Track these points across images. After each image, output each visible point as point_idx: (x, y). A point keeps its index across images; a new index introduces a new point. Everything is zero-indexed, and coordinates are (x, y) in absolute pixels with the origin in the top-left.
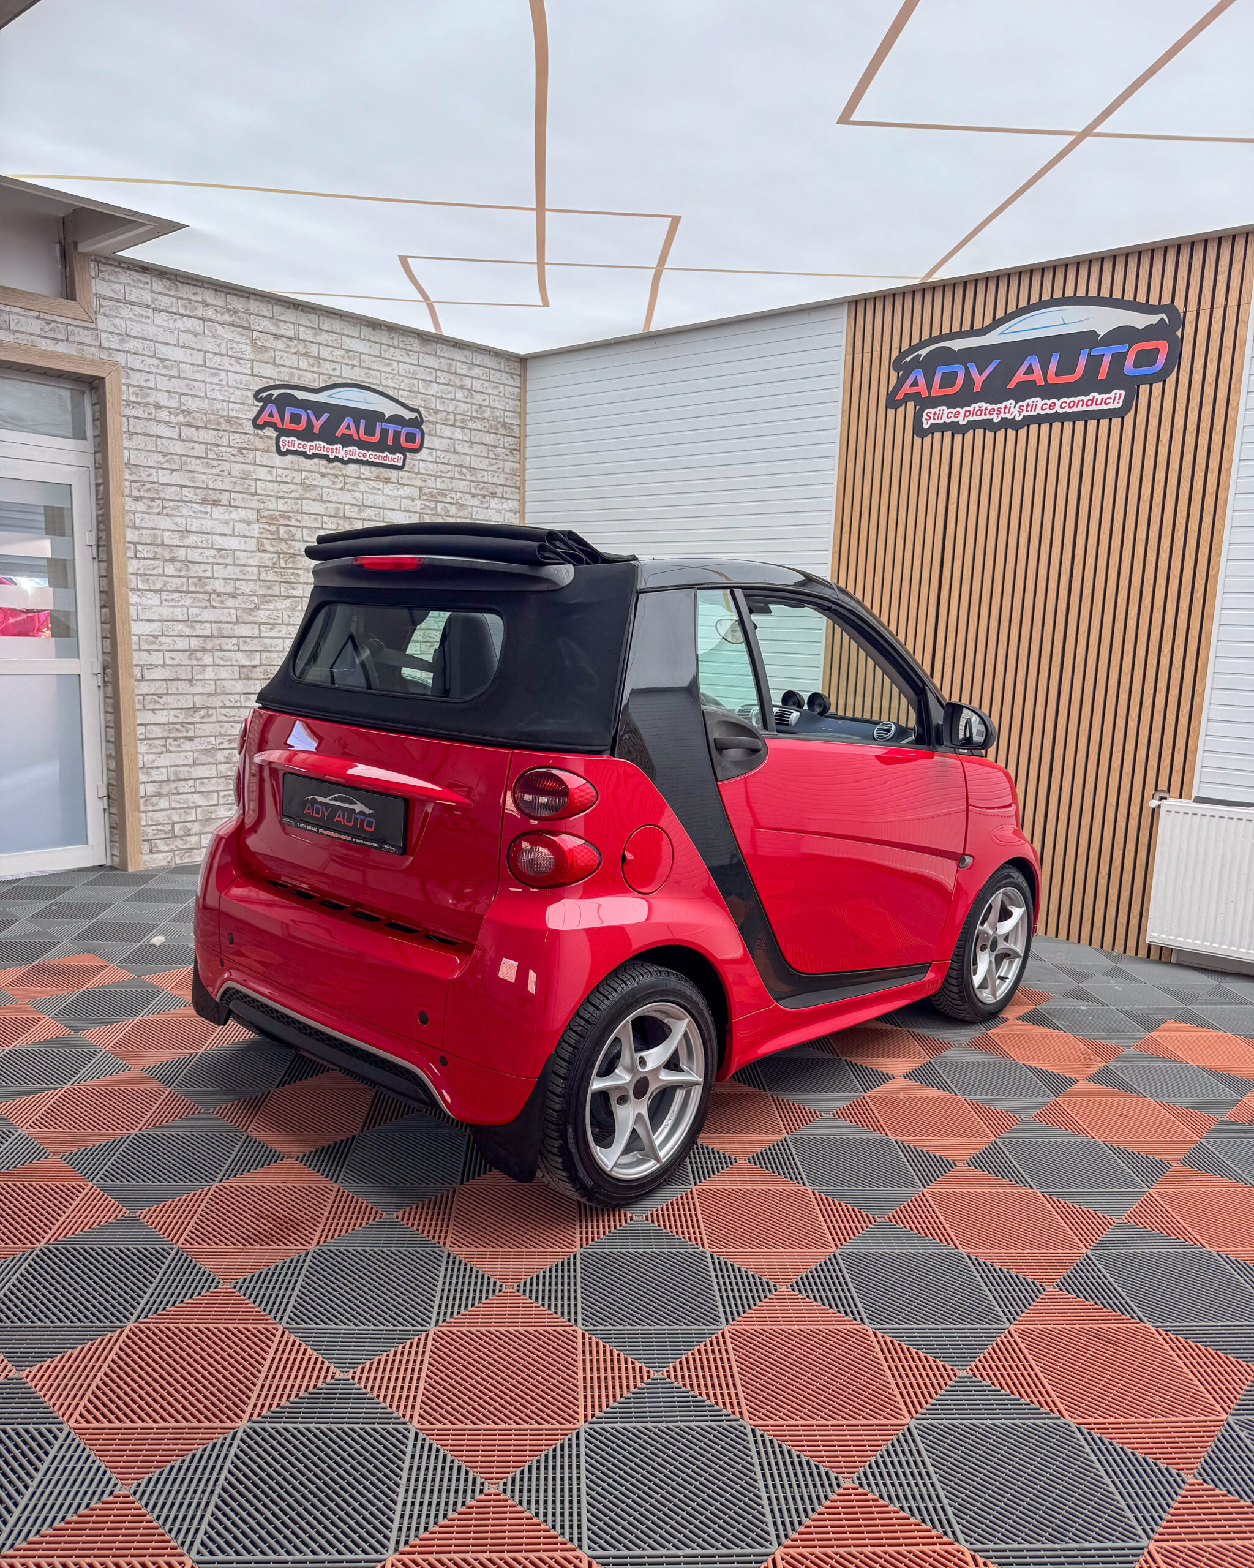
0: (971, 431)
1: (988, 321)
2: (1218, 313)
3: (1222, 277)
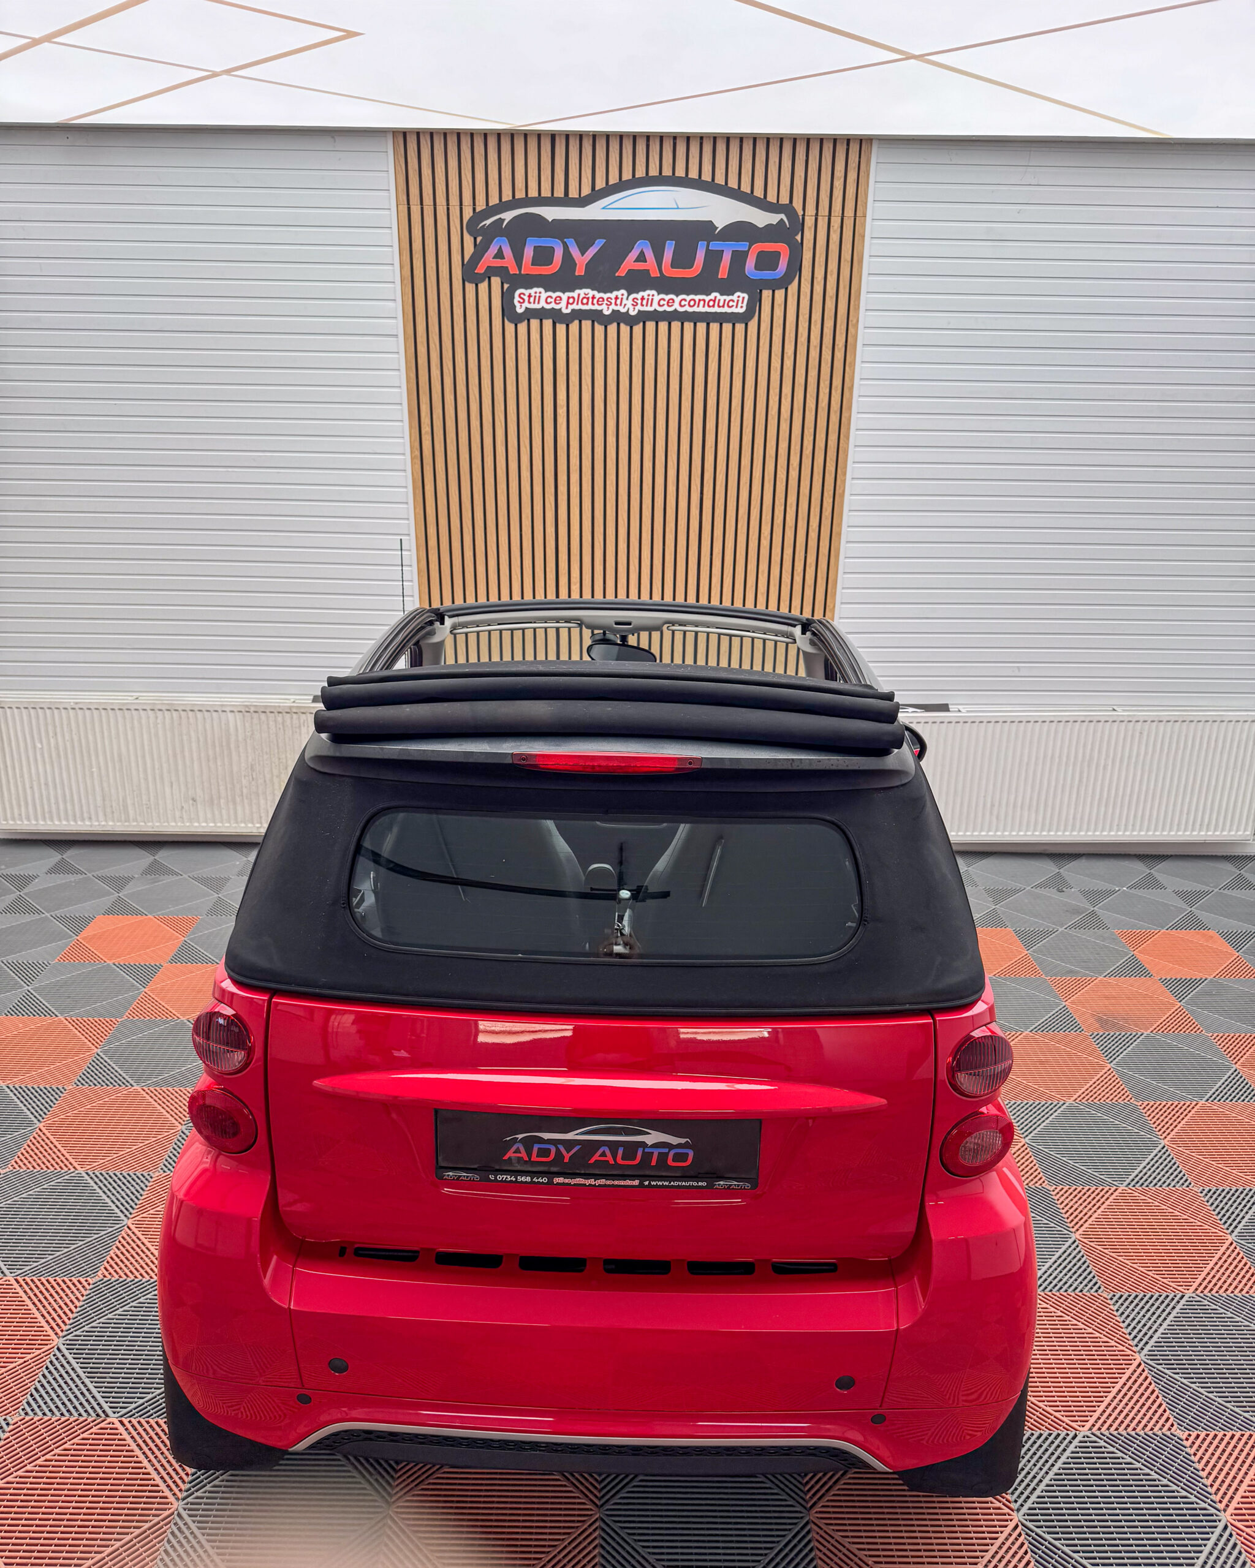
0: (576, 322)
1: (586, 191)
2: (836, 222)
3: (838, 184)
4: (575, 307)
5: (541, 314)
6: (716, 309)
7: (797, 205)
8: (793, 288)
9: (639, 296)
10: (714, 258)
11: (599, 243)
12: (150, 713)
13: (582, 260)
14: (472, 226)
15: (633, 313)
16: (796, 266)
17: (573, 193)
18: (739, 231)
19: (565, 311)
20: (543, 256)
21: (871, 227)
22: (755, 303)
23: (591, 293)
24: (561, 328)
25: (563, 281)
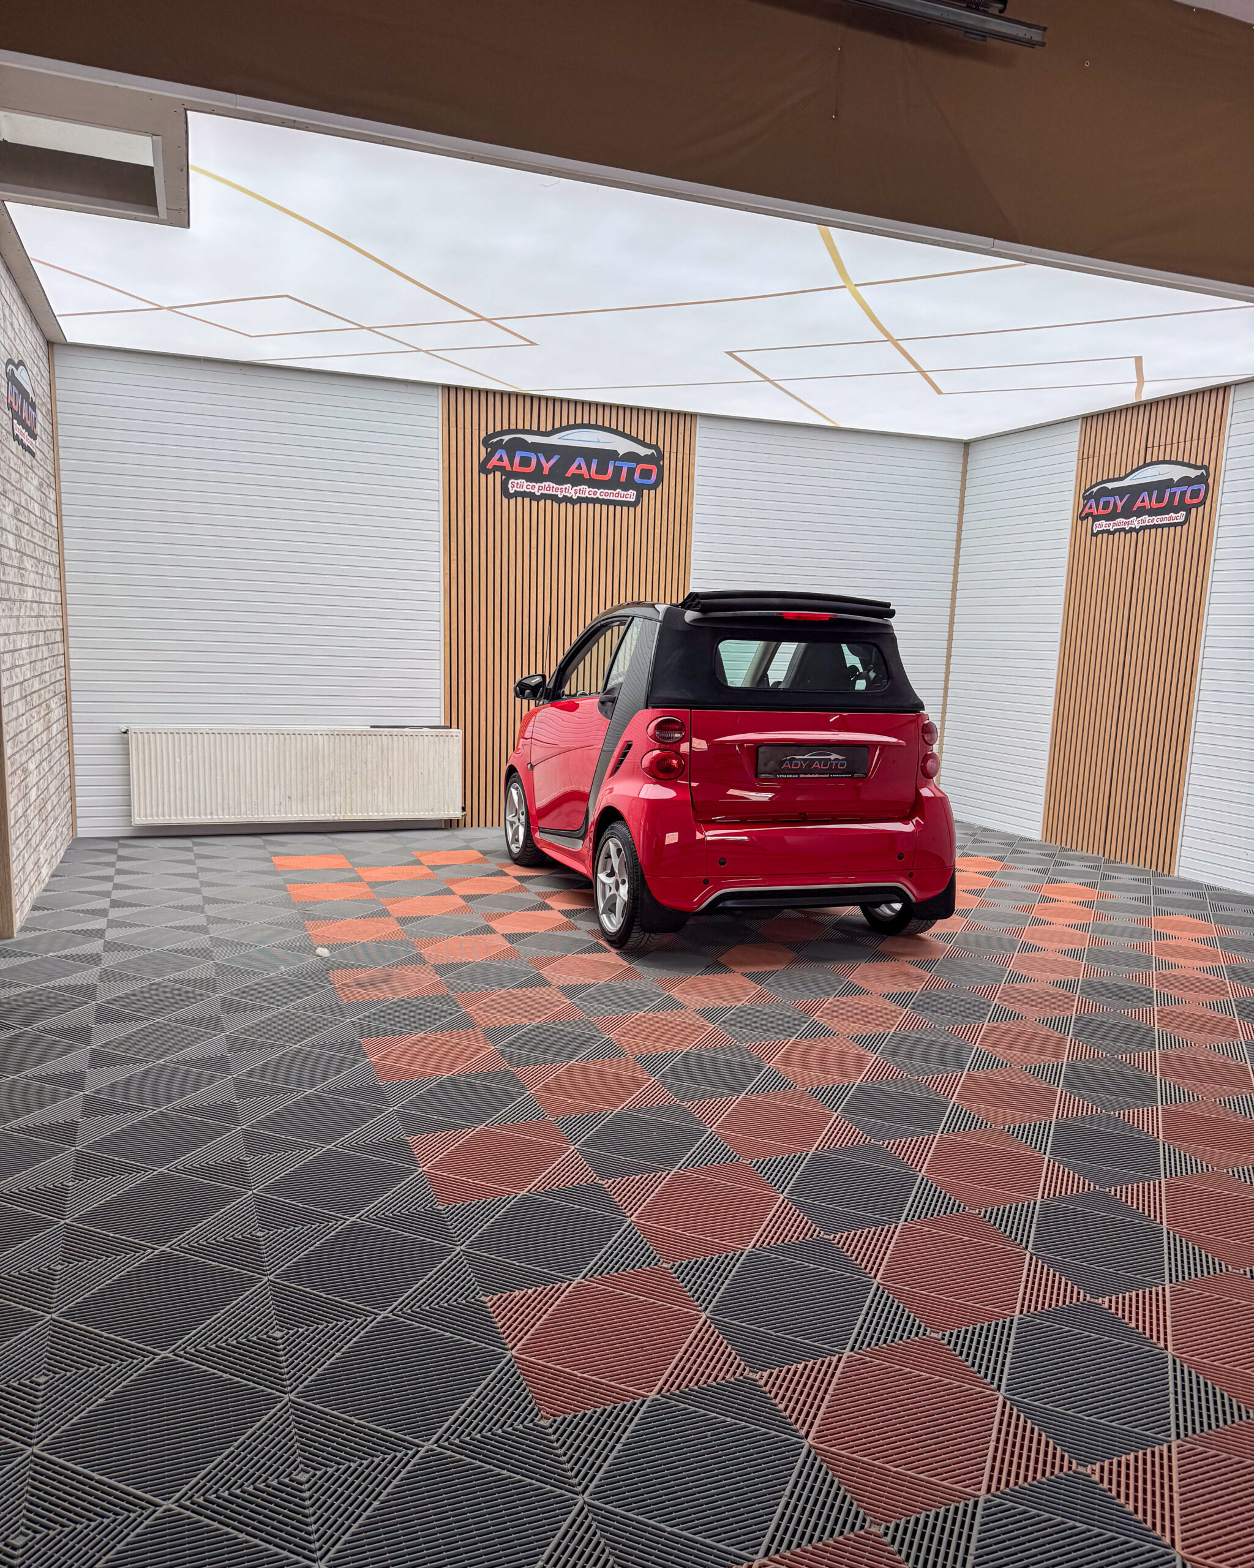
1: (549, 428)
2: (680, 456)
3: (681, 436)
4: (542, 492)
5: (523, 495)
6: (619, 499)
7: (661, 445)
8: (659, 489)
9: (578, 488)
10: (618, 470)
11: (556, 458)
12: (264, 736)
13: (547, 466)
14: (486, 442)
15: (574, 497)
16: (660, 479)
17: (542, 429)
18: (631, 457)
19: (537, 494)
20: (525, 462)
21: (698, 460)
22: (639, 497)
23: (552, 485)
24: (534, 503)
25: (536, 476)
